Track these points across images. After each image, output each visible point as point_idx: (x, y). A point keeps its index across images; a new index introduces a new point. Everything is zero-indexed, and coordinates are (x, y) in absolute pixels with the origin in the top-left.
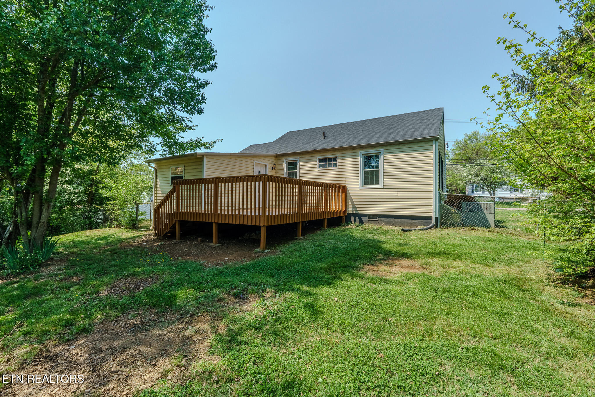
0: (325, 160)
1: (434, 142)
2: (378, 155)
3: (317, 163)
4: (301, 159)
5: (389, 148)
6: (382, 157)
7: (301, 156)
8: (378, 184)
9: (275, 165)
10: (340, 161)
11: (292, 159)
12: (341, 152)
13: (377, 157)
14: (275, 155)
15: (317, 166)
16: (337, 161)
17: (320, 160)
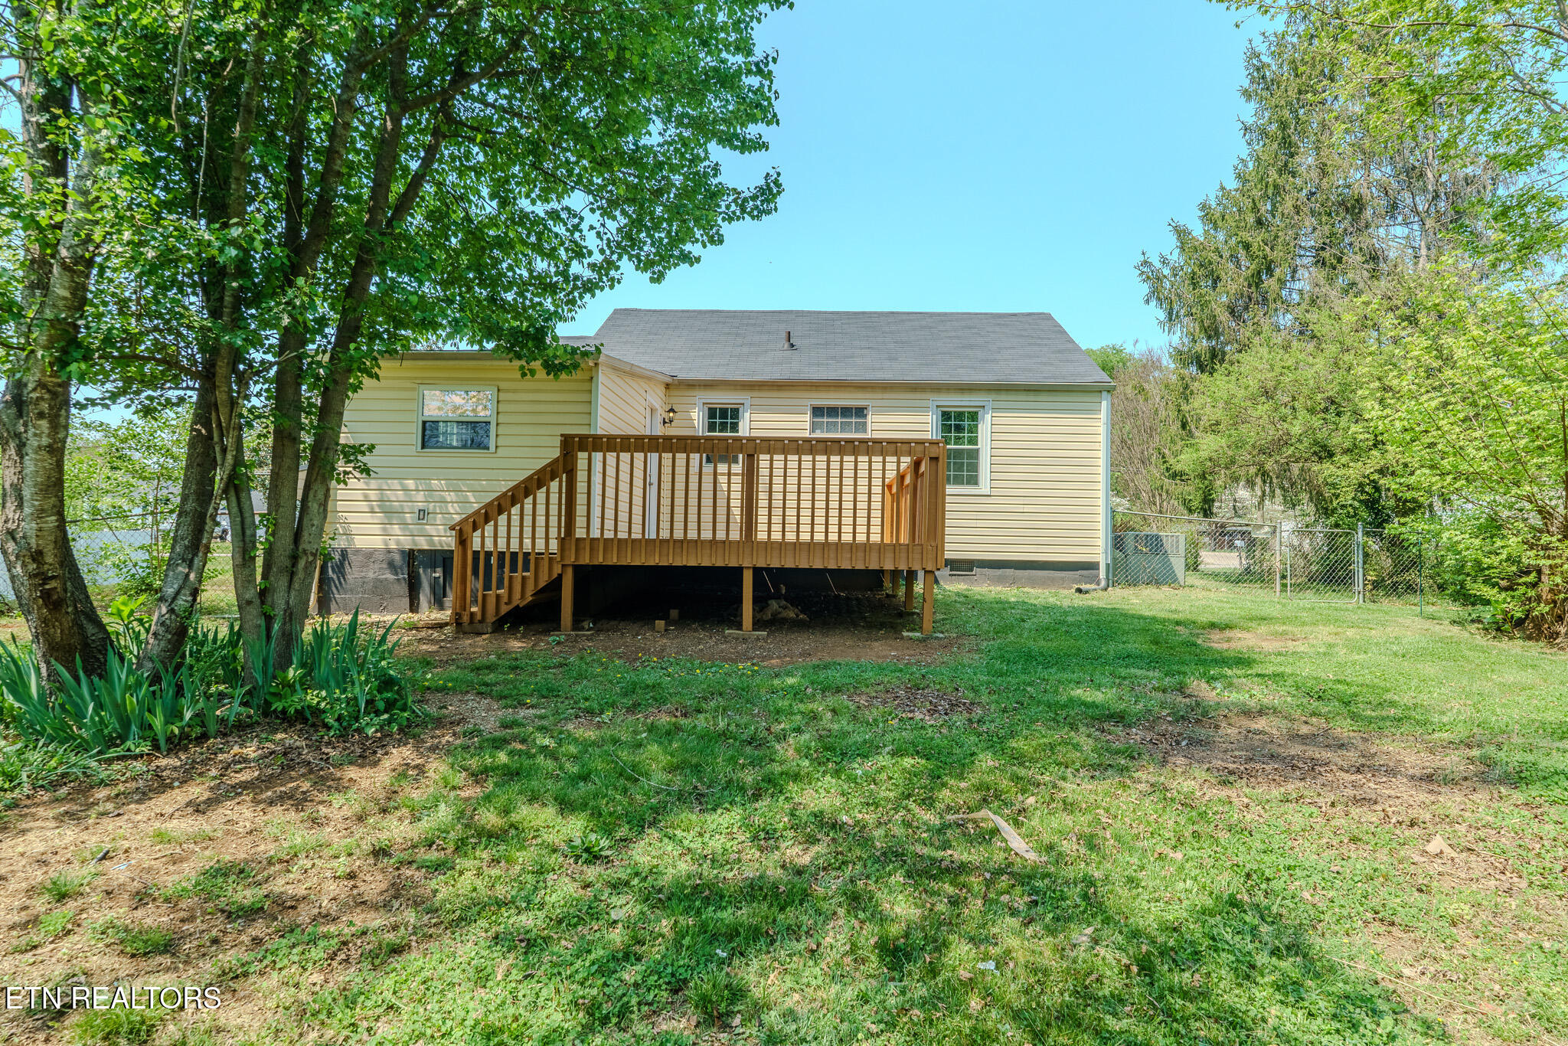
0: (832, 411)
1: (1104, 394)
2: (976, 413)
3: (808, 417)
4: (756, 401)
5: (1003, 396)
6: (988, 417)
7: (756, 394)
8: (976, 483)
9: (672, 410)
10: (876, 418)
11: (723, 398)
12: (880, 396)
13: (974, 416)
14: (669, 380)
15: (807, 426)
16: (869, 417)
17: (817, 411)
